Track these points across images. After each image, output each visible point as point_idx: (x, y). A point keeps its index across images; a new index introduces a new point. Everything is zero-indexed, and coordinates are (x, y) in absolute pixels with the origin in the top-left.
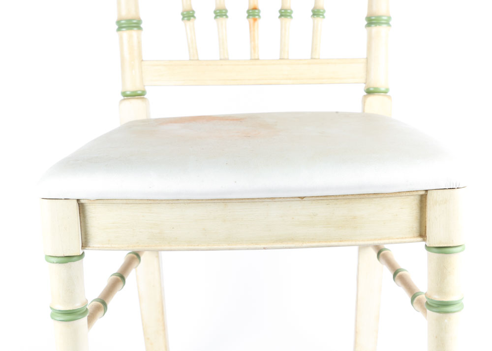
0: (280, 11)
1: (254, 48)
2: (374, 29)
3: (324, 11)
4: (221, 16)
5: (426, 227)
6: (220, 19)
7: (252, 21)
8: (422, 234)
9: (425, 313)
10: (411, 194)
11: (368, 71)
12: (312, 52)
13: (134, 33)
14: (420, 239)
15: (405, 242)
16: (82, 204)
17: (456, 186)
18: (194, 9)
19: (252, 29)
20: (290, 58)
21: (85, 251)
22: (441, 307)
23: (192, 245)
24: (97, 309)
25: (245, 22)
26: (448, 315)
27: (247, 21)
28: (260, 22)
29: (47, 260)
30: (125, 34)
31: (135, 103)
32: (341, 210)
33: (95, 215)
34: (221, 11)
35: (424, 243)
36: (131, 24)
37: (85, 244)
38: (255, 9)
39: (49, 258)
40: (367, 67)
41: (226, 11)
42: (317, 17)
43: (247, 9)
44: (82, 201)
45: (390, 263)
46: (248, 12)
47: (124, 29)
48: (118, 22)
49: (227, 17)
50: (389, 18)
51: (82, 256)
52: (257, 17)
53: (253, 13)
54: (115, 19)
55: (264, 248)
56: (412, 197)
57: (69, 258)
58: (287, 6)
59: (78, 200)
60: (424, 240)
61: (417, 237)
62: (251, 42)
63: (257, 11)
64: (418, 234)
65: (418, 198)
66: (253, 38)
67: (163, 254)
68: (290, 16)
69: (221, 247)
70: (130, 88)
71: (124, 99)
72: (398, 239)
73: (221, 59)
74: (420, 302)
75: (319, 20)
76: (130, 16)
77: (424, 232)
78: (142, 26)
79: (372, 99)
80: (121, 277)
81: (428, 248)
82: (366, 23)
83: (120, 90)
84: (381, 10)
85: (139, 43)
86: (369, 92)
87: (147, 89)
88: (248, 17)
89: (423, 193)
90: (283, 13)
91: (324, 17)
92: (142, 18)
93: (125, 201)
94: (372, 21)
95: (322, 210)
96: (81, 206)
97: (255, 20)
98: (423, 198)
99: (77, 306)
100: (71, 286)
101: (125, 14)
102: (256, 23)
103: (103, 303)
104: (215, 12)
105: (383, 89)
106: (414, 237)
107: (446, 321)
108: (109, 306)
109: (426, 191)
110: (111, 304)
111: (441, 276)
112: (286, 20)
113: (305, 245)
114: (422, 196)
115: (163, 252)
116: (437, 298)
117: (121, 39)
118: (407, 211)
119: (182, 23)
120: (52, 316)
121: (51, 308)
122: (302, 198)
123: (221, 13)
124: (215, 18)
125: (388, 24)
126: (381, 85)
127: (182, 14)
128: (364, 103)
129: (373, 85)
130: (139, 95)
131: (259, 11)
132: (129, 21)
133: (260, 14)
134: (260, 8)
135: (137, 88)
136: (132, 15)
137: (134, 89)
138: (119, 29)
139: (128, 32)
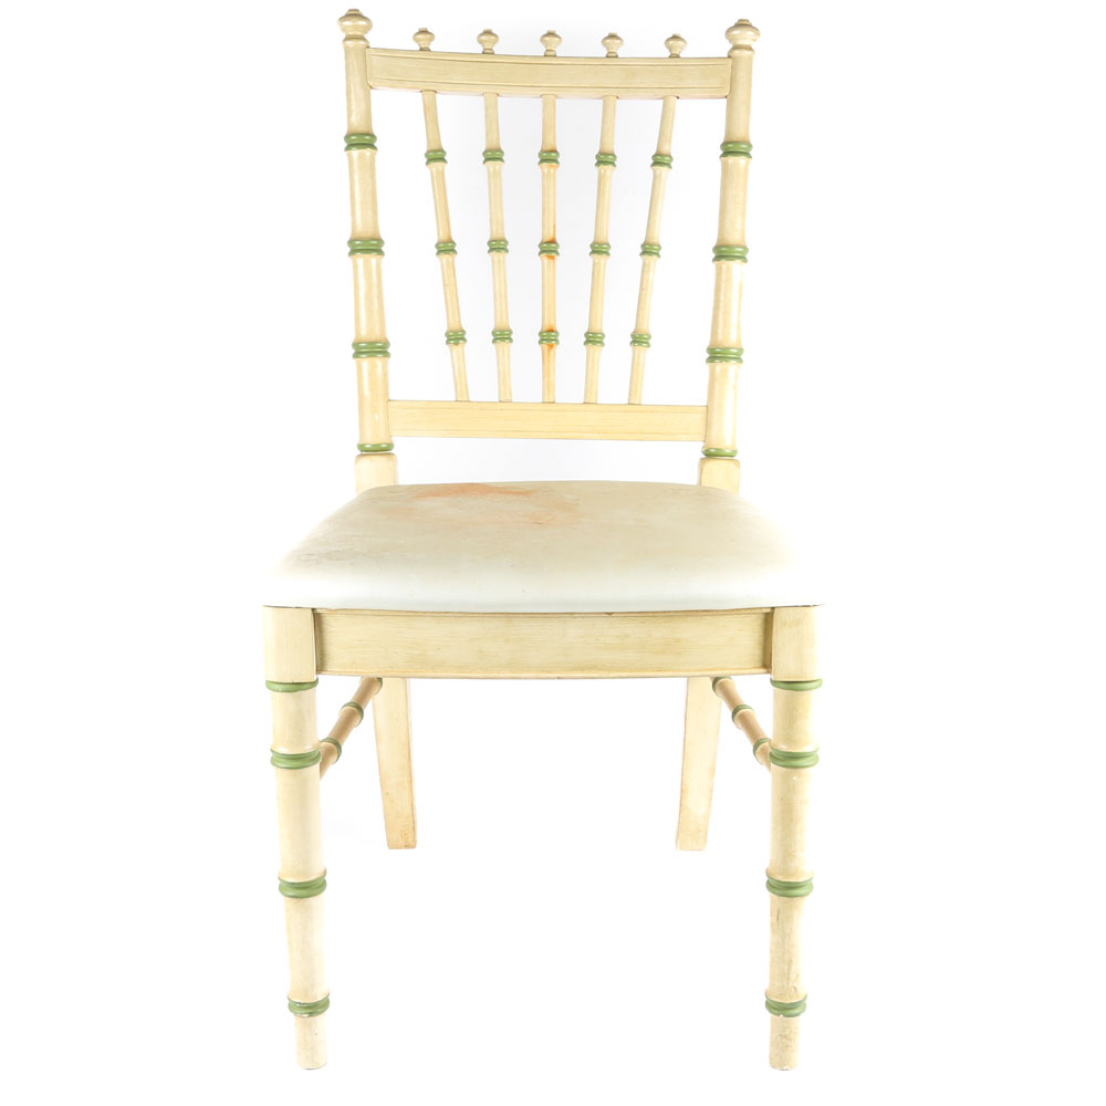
0: (587, 334)
1: (548, 385)
2: (719, 365)
4: (503, 339)
5: (771, 654)
6: (500, 344)
7: (546, 347)
8: (766, 664)
9: (769, 767)
10: (753, 611)
11: (708, 424)
12: (630, 395)
13: (378, 361)
14: (765, 670)
15: (743, 674)
16: (319, 614)
18: (464, 328)
19: (546, 359)
20: (599, 402)
21: (320, 677)
22: (788, 760)
23: (463, 671)
24: (329, 752)
25: (537, 349)
26: (798, 770)
27: (539, 347)
28: (558, 349)
29: (268, 688)
30: (366, 362)
31: (378, 460)
32: (660, 631)
33: (335, 630)
34: (502, 331)
35: (769, 675)
36: (374, 348)
37: (320, 668)
38: (551, 330)
39: (270, 684)
40: (707, 419)
41: (511, 332)
42: (639, 345)
43: (539, 330)
44: (319, 611)
45: (729, 697)
46: (540, 334)
47: (364, 356)
48: (356, 345)
49: (511, 340)
50: (741, 350)
51: (314, 684)
52: (554, 342)
53: (548, 337)
54: (351, 340)
55: (559, 678)
56: (754, 616)
57: (297, 687)
58: (596, 329)
59: (313, 609)
60: (769, 672)
61: (760, 668)
62: (544, 378)
63: (553, 334)
64: (759, 664)
65: (762, 617)
66: (547, 372)
67: (413, 682)
68: (601, 342)
69: (501, 675)
70: (370, 440)
71: (362, 455)
73: (500, 402)
74: (764, 751)
75: (641, 350)
76: (373, 338)
77: (769, 662)
78: (389, 350)
79: (712, 464)
80: (356, 709)
81: (774, 683)
83: (357, 441)
84: (730, 339)
85: (385, 374)
86: (709, 455)
87: (395, 440)
88: (540, 342)
89: (769, 610)
90: (591, 337)
91: (649, 346)
92: (390, 340)
93: (376, 613)
94: (716, 354)
95: (635, 630)
96: (317, 617)
97: (551, 347)
98: (768, 618)
99: (307, 748)
100: (300, 722)
101: (366, 334)
102: (552, 352)
103: (335, 743)
104: (493, 333)
105: (728, 451)
106: (755, 668)
107: (795, 778)
108: (343, 748)
109: (773, 608)
110: (346, 746)
111: (789, 718)
112: (595, 349)
113: (611, 675)
114: (767, 614)
115: (412, 680)
116: (784, 748)
117: (359, 368)
118: (749, 635)
119: (447, 348)
120: (273, 762)
121: (272, 751)
122: (610, 614)
123: (502, 336)
124: (494, 341)
125: (738, 359)
126: (726, 446)
127: (447, 335)
128: (701, 470)
129: (715, 444)
130: (383, 450)
131: (557, 333)
132: (372, 343)
133: (559, 338)
134: (558, 330)
135: (381, 439)
136: (376, 335)
137: (376, 441)
138: (357, 355)
139: (369, 359)
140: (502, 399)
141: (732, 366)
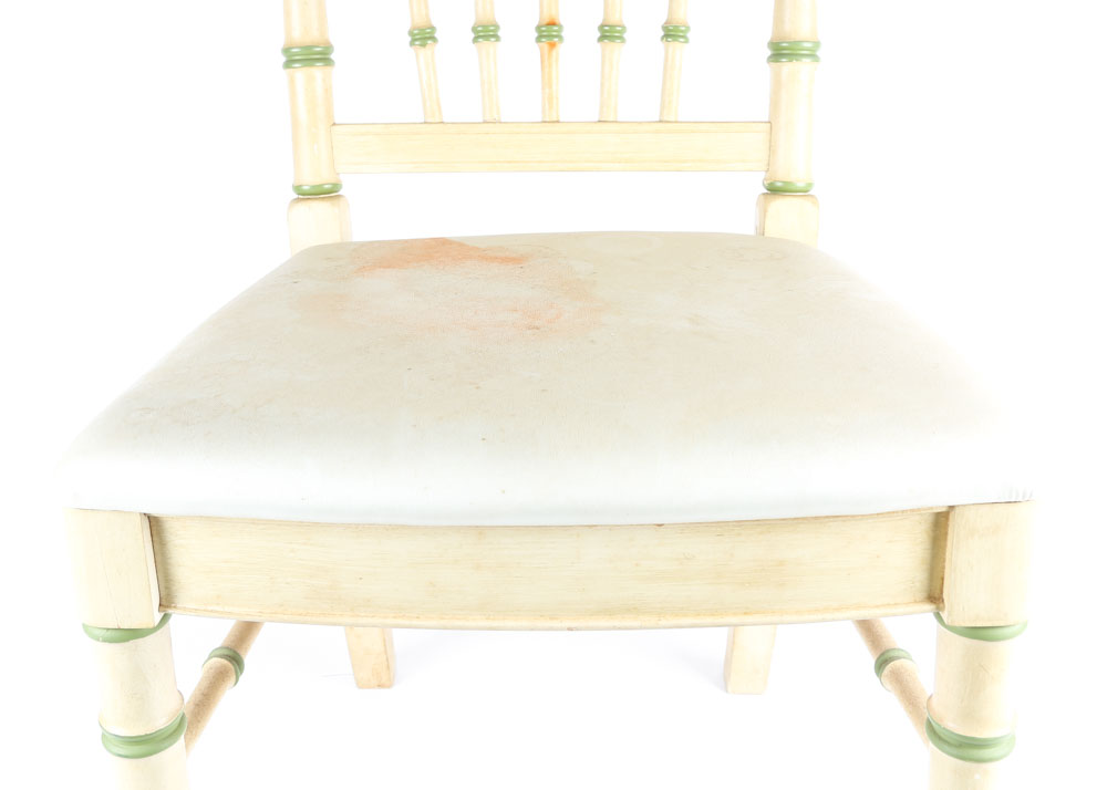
0: (601, 28)
1: (549, 99)
2: (787, 67)
3: (688, 28)
4: (486, 37)
5: (943, 579)
6: (483, 43)
7: (546, 46)
8: (934, 597)
10: (916, 512)
11: (771, 149)
12: (662, 108)
13: (317, 71)
14: (929, 606)
17: (1024, 497)
18: (434, 23)
19: (545, 63)
20: (620, 119)
21: (169, 611)
22: (966, 748)
25: (534, 50)
26: (982, 764)
27: (536, 46)
28: (562, 49)
30: (301, 73)
31: (319, 207)
32: (749, 548)
34: (486, 27)
35: (937, 615)
36: (311, 56)
37: (166, 602)
38: (552, 24)
40: (770, 141)
41: (497, 27)
42: (674, 40)
43: (536, 23)
46: (538, 28)
47: (297, 65)
48: (286, 51)
49: (497, 38)
52: (556, 40)
53: (549, 32)
54: (281, 44)
56: (917, 517)
57: (131, 633)
58: (614, 19)
60: (938, 610)
61: (922, 601)
62: (543, 88)
63: (556, 28)
64: (925, 595)
66: (547, 82)
68: (621, 38)
70: (309, 181)
71: (298, 200)
72: (877, 607)
73: (485, 122)
75: (676, 47)
76: (308, 41)
77: (938, 591)
78: (333, 57)
79: (780, 204)
82: (769, 53)
83: (291, 180)
84: (799, 29)
85: (328, 91)
86: (774, 190)
87: (345, 178)
88: (538, 39)
89: (941, 511)
90: (607, 31)
91: (687, 42)
92: (333, 43)
94: (781, 51)
95: (705, 547)
97: (553, 46)
98: (940, 523)
101: (299, 36)
102: (554, 52)
104: (474, 29)
105: (801, 185)
106: (915, 602)
109: (952, 507)
111: (974, 681)
112: (613, 47)
114: (938, 514)
117: (292, 82)
118: (905, 555)
119: (410, 51)
122: (660, 525)
123: (485, 32)
124: (475, 40)
125: (813, 56)
126: (798, 178)
127: (411, 33)
128: (764, 213)
129: (782, 175)
130: (327, 193)
131: (561, 26)
132: (308, 48)
133: (563, 34)
134: (562, 23)
135: (323, 178)
136: (313, 36)
137: (317, 181)
138: (289, 64)
139: (305, 69)
140: (488, 118)
141: (804, 66)
